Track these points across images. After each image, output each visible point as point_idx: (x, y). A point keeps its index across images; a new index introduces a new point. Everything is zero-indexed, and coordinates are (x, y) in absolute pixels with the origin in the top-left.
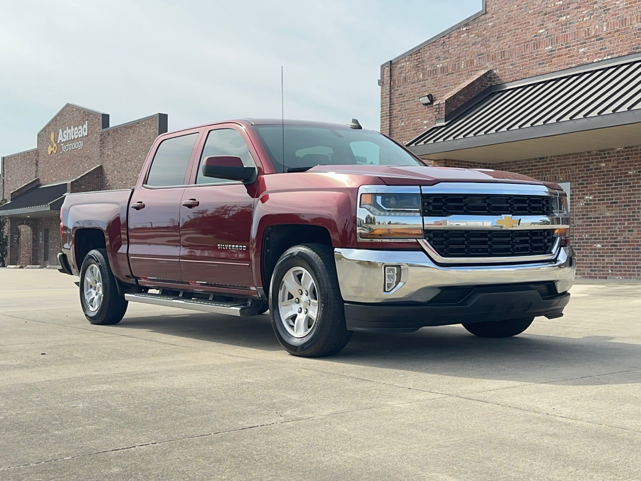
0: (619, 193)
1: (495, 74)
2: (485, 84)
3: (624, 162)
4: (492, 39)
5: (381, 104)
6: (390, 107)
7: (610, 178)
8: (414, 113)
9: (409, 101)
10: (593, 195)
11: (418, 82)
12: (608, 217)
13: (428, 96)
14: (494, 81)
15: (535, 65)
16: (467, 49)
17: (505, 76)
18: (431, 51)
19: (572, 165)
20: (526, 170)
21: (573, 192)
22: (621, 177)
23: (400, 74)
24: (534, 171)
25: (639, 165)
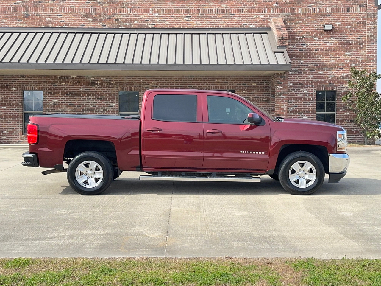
0: (74, 100)
10: (58, 99)
15: (15, 21)
19: (44, 82)
21: (45, 97)
22: (75, 91)
24: (16, 82)
25: (85, 86)
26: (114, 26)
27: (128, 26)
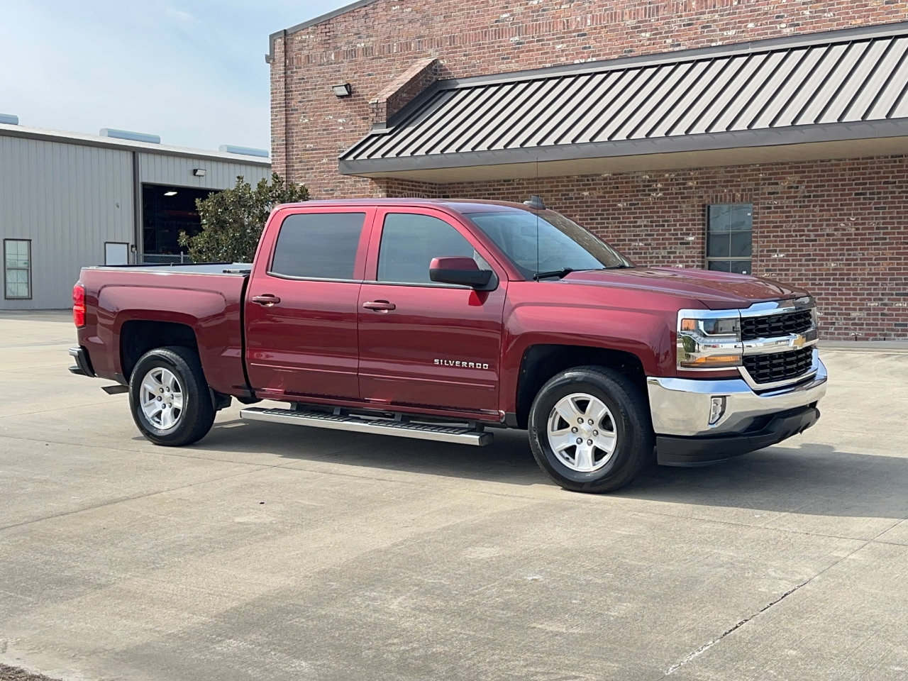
0: (606, 230)
1: (441, 66)
2: (430, 77)
3: (612, 192)
4: (437, 19)
5: (272, 90)
6: (286, 96)
7: (595, 211)
8: (323, 107)
9: (315, 89)
11: (328, 64)
13: (346, 86)
14: (441, 75)
15: (496, 60)
16: (400, 27)
17: (456, 69)
18: (347, 24)
19: (547, 191)
20: (485, 194)
22: (608, 210)
23: (299, 50)
24: (496, 196)
25: (631, 196)
26: (697, 43)
27: (733, 38)
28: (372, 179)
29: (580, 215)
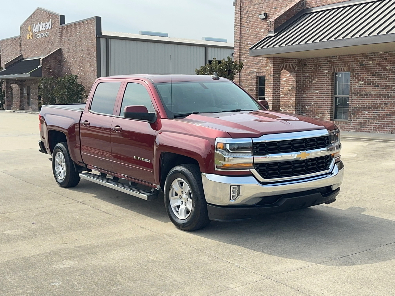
0: (380, 80)
2: (299, 8)
3: (384, 61)
5: (235, 18)
6: (240, 20)
7: (375, 71)
8: (255, 25)
9: (252, 16)
10: (364, 81)
11: (258, 4)
12: (372, 95)
13: (264, 14)
14: (306, 6)
17: (312, 3)
19: (352, 61)
20: (323, 64)
21: (352, 78)
22: (382, 70)
24: (328, 64)
25: (393, 63)
28: (268, 58)
29: (368, 73)
